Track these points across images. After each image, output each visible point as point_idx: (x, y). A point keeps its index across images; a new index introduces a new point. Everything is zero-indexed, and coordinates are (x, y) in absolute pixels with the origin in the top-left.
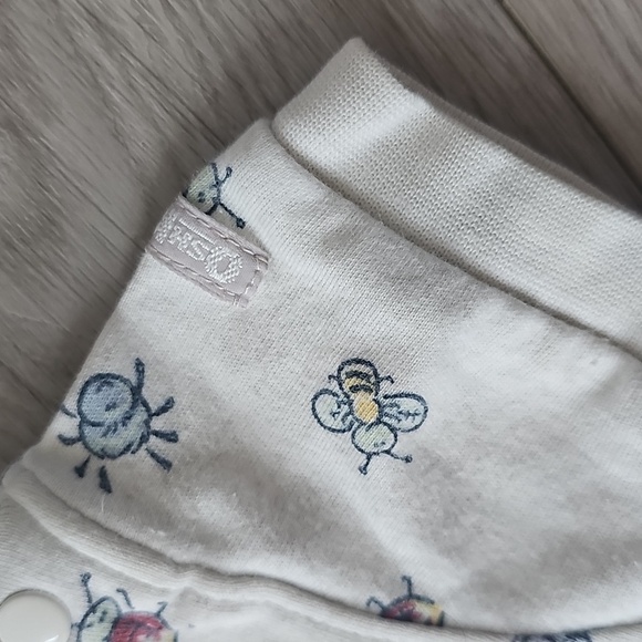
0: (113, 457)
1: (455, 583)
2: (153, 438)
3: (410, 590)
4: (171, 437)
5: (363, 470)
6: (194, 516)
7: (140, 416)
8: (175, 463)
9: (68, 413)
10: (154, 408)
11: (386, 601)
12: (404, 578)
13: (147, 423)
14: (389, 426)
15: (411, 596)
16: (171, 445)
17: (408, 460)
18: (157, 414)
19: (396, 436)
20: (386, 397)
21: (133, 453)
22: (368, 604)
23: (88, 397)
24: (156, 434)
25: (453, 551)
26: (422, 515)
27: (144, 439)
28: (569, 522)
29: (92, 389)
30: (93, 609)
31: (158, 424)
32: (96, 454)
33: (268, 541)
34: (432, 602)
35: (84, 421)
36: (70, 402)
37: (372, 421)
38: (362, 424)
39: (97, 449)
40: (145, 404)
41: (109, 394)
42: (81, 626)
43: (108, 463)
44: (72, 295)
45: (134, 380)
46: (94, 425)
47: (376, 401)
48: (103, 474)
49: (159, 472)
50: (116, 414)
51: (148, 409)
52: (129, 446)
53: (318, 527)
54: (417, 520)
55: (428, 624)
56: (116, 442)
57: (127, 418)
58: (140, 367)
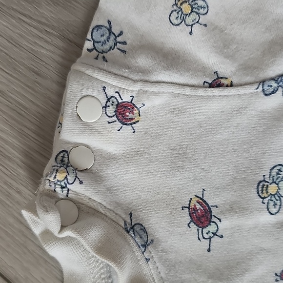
0: (106, 52)
1: (234, 69)
2: (118, 44)
3: (217, 76)
4: (125, 43)
5: (191, 33)
6: (137, 65)
7: (113, 37)
8: (127, 51)
9: (89, 40)
10: (117, 35)
11: (210, 82)
12: (215, 72)
13: (115, 39)
14: (196, 12)
15: (218, 78)
16: (125, 45)
17: (205, 25)
18: (118, 36)
19: (199, 16)
20: (192, 2)
21: (113, 50)
22: (204, 84)
23: (94, 33)
24: (119, 42)
25: (230, 57)
26: (215, 45)
27: (115, 45)
28: (268, 37)
29: (95, 31)
30: (109, 100)
31: (119, 39)
32: (100, 53)
33: (164, 67)
34: (227, 78)
35: (94, 42)
36: (89, 37)
37: (190, 12)
38: (187, 15)
39: (101, 51)
40: (113, 34)
41: (101, 31)
42: (105, 107)
43: (105, 54)
44: (83, 8)
45: (108, 27)
46: (98, 42)
47: (189, 4)
48: (104, 57)
49: (122, 54)
50: (105, 38)
51: (115, 35)
52: (111, 48)
53: (181, 61)
54: (214, 47)
55: (227, 86)
56: (106, 47)
57: (108, 38)
58: (109, 22)
